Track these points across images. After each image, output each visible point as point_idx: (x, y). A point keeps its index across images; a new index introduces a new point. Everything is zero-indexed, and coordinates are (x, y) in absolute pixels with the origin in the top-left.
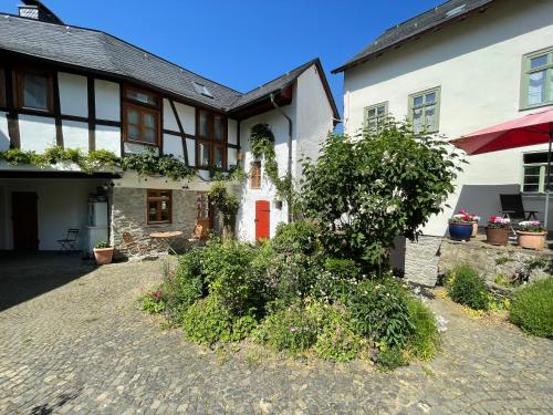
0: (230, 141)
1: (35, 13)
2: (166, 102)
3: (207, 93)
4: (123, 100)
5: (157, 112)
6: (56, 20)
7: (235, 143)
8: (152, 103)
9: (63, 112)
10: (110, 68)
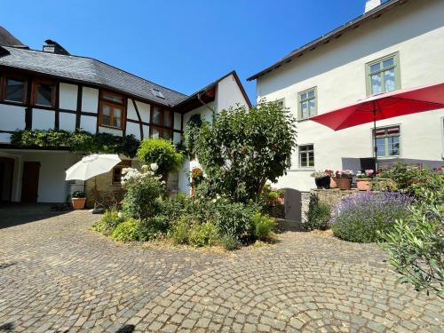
0: (175, 128)
1: (53, 50)
2: (130, 101)
3: (161, 95)
4: (101, 99)
5: (124, 107)
6: (65, 53)
7: (179, 129)
8: (120, 102)
9: (61, 107)
10: (94, 80)
